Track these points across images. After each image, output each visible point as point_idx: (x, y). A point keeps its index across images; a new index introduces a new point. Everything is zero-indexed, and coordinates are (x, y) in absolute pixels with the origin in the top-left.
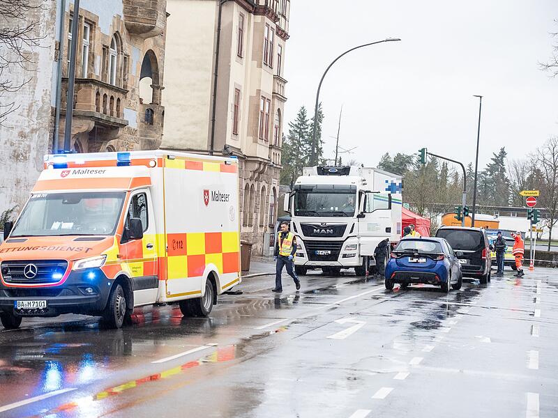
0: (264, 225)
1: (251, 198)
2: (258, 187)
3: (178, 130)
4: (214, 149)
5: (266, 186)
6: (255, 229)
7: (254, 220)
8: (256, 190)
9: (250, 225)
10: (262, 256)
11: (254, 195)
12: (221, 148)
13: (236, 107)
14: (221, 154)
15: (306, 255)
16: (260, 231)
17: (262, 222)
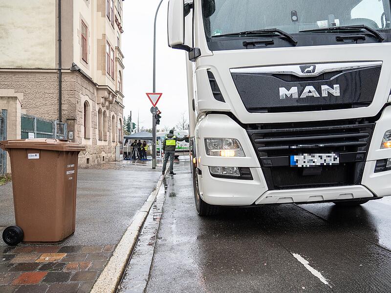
0: (115, 141)
1: (104, 121)
2: (110, 114)
3: (25, 51)
4: (62, 68)
5: (115, 115)
6: (109, 143)
7: (108, 137)
8: (108, 115)
9: (105, 141)
10: (115, 161)
11: (107, 119)
12: (70, 67)
13: (84, 39)
14: (69, 71)
15: (258, 172)
16: (113, 145)
17: (113, 139)
